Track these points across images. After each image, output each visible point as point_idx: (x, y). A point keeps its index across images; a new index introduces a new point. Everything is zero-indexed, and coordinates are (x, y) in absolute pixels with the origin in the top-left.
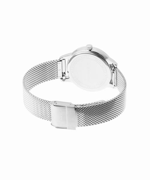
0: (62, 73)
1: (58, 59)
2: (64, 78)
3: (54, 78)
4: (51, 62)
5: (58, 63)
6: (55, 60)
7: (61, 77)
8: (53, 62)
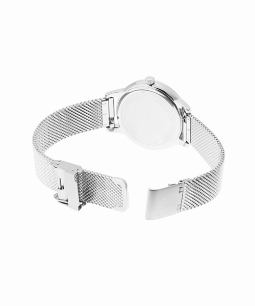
0: (110, 118)
1: (103, 97)
2: (112, 126)
3: (97, 126)
4: (92, 102)
5: (103, 103)
6: (98, 98)
7: (108, 125)
8: (96, 102)
